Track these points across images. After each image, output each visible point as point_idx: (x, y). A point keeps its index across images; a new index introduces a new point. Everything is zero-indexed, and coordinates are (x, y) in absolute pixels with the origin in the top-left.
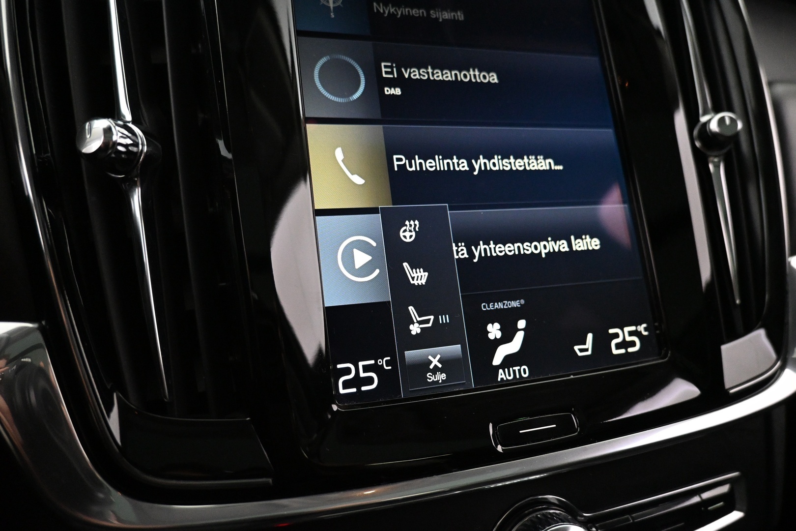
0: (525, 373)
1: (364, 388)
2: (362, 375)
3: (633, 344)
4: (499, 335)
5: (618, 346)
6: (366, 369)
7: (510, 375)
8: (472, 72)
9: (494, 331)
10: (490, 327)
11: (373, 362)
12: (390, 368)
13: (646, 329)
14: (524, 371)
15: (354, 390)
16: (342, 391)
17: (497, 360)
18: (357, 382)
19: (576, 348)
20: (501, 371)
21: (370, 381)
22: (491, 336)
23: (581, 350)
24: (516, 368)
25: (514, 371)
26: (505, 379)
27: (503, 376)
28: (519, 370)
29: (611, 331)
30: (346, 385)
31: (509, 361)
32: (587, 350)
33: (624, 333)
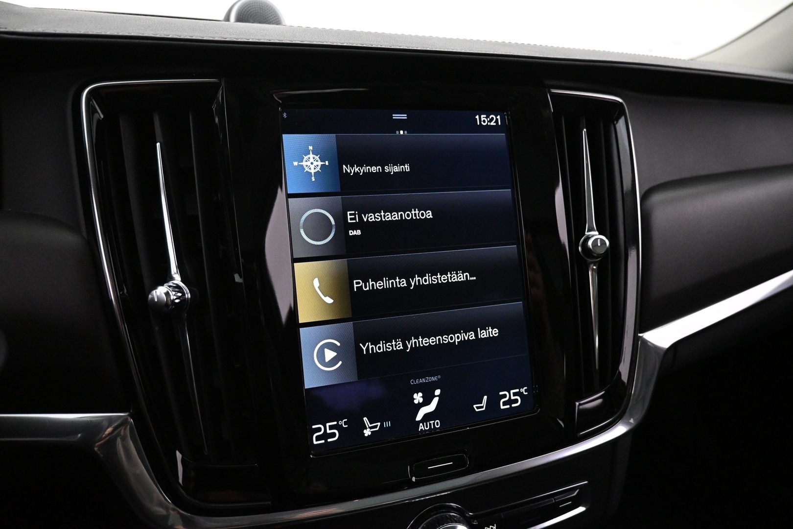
0: (437, 425)
1: (329, 440)
2: (328, 431)
3: (516, 401)
4: (421, 400)
5: (505, 403)
6: (331, 427)
7: (427, 427)
8: (413, 212)
9: (418, 398)
10: (415, 396)
11: (335, 423)
12: (347, 426)
13: (526, 391)
14: (437, 424)
15: (323, 441)
16: (315, 442)
17: (419, 417)
18: (325, 436)
19: (475, 406)
20: (421, 424)
21: (333, 435)
22: (416, 402)
23: (478, 408)
24: (432, 422)
25: (430, 424)
26: (424, 429)
27: (423, 428)
28: (434, 423)
29: (501, 393)
30: (318, 438)
31: (427, 417)
32: (482, 407)
33: (510, 394)
